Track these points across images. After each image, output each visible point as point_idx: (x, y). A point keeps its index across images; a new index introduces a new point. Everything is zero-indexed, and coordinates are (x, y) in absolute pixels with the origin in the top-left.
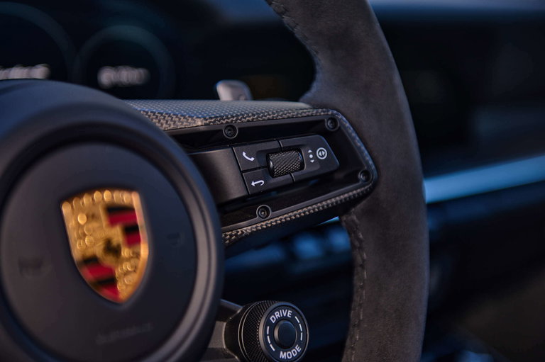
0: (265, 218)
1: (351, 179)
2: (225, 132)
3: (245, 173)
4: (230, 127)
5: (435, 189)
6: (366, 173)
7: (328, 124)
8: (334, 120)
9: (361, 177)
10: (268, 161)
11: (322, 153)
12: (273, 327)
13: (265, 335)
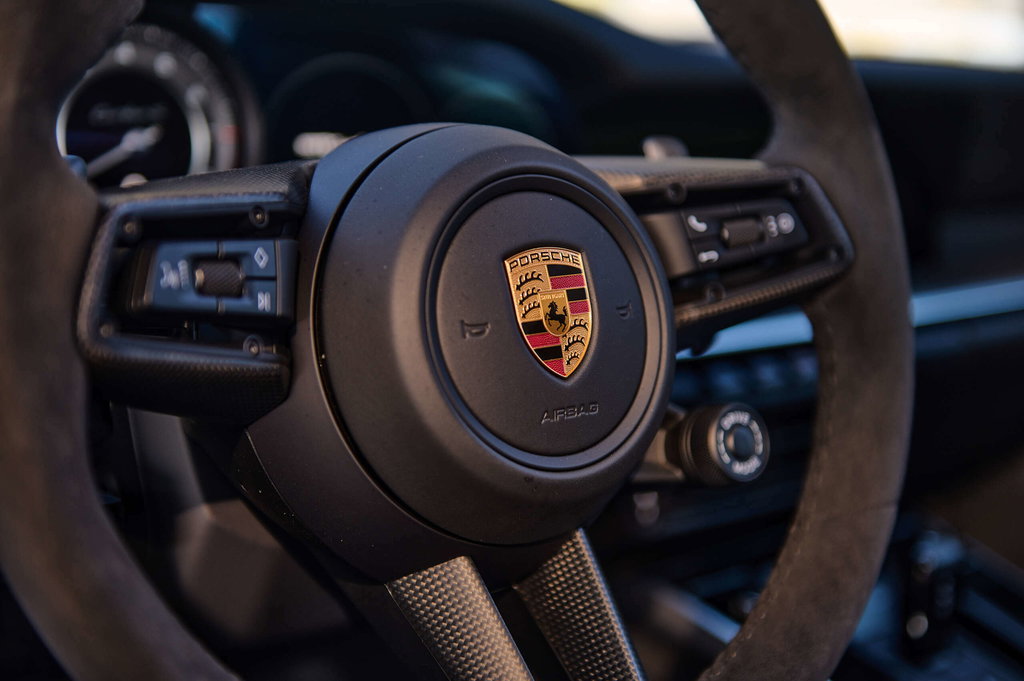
0: (717, 300)
1: (820, 256)
2: (671, 194)
3: (695, 243)
4: (676, 187)
5: (925, 307)
6: (840, 251)
7: (794, 188)
8: (800, 182)
9: (833, 255)
10: (721, 228)
11: (787, 223)
12: (727, 433)
13: (717, 443)
